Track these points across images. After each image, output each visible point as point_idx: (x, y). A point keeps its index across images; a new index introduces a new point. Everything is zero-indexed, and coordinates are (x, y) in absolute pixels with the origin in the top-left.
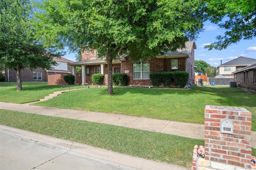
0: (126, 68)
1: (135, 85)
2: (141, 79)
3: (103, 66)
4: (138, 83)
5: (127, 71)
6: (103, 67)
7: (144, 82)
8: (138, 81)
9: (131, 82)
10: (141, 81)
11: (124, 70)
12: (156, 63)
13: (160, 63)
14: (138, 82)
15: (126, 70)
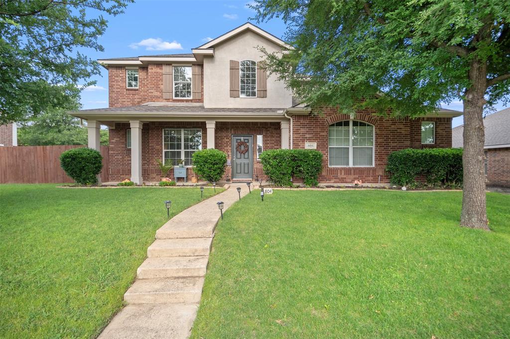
0: (307, 136)
1: (334, 182)
2: (351, 165)
3: (213, 126)
4: (345, 176)
5: (312, 144)
6: (213, 130)
7: (360, 173)
8: (343, 172)
9: (324, 174)
10: (352, 172)
11: (303, 141)
12: (393, 126)
13: (402, 126)
14: (343, 174)
15: (310, 140)
